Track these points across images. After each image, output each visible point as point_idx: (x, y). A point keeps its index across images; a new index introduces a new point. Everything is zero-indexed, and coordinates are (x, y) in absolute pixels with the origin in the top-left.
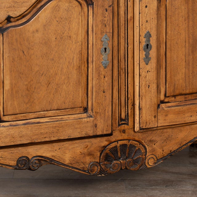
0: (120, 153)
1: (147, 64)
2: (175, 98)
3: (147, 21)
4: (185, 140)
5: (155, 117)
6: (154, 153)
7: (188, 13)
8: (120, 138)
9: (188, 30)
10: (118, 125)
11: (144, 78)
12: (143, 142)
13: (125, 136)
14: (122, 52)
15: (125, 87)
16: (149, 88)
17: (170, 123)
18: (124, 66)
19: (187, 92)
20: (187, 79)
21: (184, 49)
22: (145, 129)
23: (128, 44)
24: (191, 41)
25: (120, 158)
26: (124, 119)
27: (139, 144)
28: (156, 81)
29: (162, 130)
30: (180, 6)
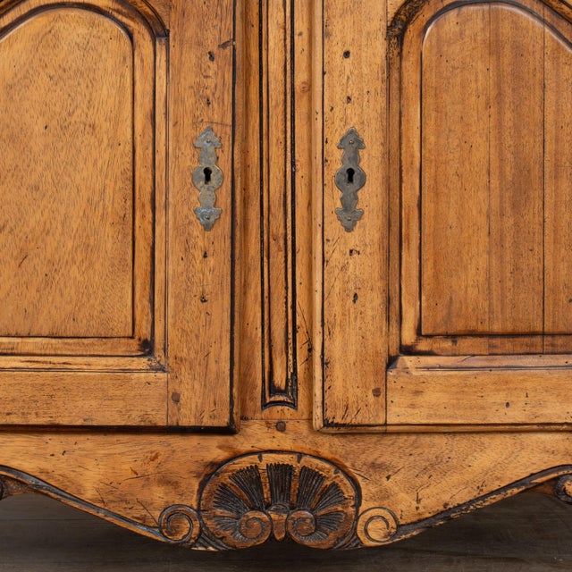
0: (271, 490)
1: (349, 230)
2: (455, 342)
3: (349, 98)
4: (498, 479)
5: (377, 393)
6: (386, 503)
7: (498, 85)
8: (268, 445)
9: (500, 137)
10: (259, 404)
11: (337, 271)
12: (348, 464)
13: (285, 441)
14: (275, 185)
15: (287, 293)
16: (354, 301)
17: (430, 416)
18: (281, 230)
19: (497, 327)
20: (494, 287)
21: (482, 195)
22: (344, 425)
23: (293, 164)
24: (508, 171)
25: (268, 506)
26: (283, 388)
27: (333, 470)
28: (380, 284)
29: (413, 437)
30: (468, 60)
